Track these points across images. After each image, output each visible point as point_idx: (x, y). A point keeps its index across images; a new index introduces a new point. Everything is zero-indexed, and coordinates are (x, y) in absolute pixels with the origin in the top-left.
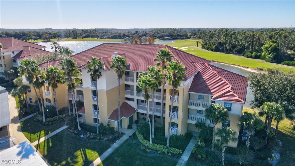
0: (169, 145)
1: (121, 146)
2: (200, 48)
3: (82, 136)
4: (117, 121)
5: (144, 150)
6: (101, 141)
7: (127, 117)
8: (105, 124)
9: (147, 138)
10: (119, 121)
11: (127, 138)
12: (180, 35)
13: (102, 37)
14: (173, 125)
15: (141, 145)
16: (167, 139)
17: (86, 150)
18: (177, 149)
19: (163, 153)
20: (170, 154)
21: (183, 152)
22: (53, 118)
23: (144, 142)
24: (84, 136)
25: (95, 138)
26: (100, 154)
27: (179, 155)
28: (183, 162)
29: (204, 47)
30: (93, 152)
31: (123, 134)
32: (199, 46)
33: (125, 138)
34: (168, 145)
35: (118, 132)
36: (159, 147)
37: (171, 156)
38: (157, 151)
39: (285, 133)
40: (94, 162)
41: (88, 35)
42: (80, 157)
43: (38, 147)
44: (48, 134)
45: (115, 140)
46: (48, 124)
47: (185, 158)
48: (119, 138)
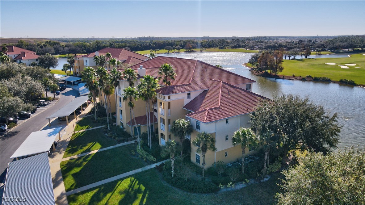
6: (113, 140)
7: (142, 125)
18: (153, 157)
19: (142, 158)
20: (145, 159)
22: (102, 118)
27: (154, 162)
28: (149, 168)
33: (133, 142)
36: (142, 152)
40: (92, 152)
41: (238, 44)
42: (88, 146)
43: (73, 135)
44: (89, 128)
45: (123, 141)
46: (96, 122)
47: (154, 166)
48: (127, 141)
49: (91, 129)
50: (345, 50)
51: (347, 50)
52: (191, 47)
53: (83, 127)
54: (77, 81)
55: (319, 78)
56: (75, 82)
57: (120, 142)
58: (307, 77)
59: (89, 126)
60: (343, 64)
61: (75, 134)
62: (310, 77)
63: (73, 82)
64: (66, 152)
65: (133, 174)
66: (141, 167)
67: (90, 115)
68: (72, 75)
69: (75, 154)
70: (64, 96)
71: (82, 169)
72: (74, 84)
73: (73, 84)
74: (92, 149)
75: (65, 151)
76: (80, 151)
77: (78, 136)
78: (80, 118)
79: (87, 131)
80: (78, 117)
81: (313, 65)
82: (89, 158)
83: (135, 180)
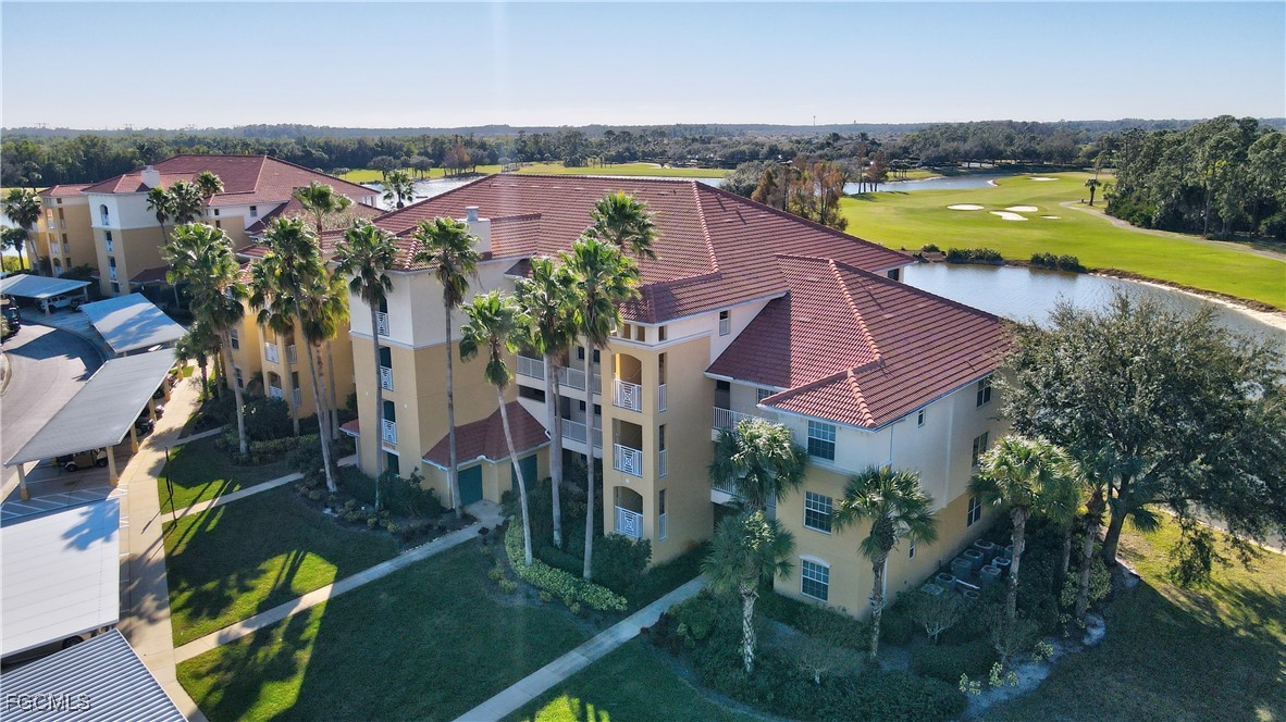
2: (1097, 213)
3: (327, 511)
4: (448, 470)
6: (378, 533)
7: (495, 457)
11: (472, 536)
12: (1034, 152)
13: (682, 158)
14: (629, 499)
17: (308, 555)
18: (609, 594)
19: (557, 599)
20: (576, 607)
22: (274, 443)
23: (513, 554)
24: (333, 510)
25: (362, 521)
26: (341, 577)
27: (615, 616)
28: (610, 642)
29: (1114, 209)
31: (468, 520)
32: (1097, 202)
33: (466, 534)
34: (589, 573)
36: (548, 577)
37: (579, 613)
38: (538, 590)
39: (1173, 596)
40: (304, 598)
41: (628, 149)
42: (273, 575)
43: (169, 528)
44: (229, 491)
45: (424, 535)
46: (248, 462)
47: (628, 630)
48: (442, 531)
49: (239, 494)
50: (973, 165)
51: (977, 165)
52: (467, 158)
53: (198, 489)
54: (62, 296)
55: (967, 253)
56: (54, 299)
57: (411, 539)
58: (927, 250)
59: (221, 482)
60: (1002, 208)
61: (174, 523)
62: (933, 249)
63: (49, 301)
64: (174, 611)
65: (561, 680)
66: (576, 646)
67: (203, 435)
68: (34, 272)
69: (228, 618)
70: (25, 361)
71: (303, 686)
72: (53, 310)
73: (47, 309)
74: (297, 584)
75: (167, 611)
76: (245, 603)
77: (192, 532)
78: (158, 450)
79: (232, 507)
80: (147, 446)
81: (911, 211)
82: (312, 631)
83: (590, 708)
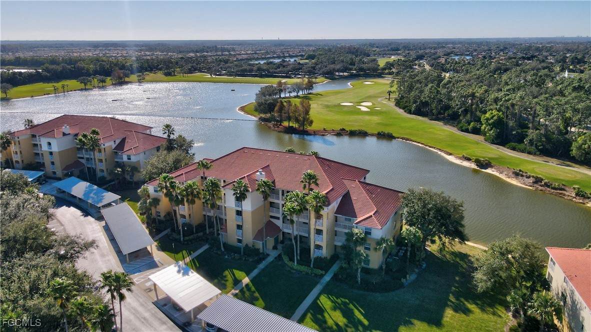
0: (314, 267)
1: (267, 267)
2: (392, 104)
3: (226, 257)
4: (261, 243)
5: (289, 271)
7: (272, 237)
8: (250, 245)
9: (292, 260)
10: (264, 242)
11: (272, 260)
14: (318, 247)
15: (287, 266)
16: (311, 260)
17: (234, 270)
18: (320, 271)
21: (326, 273)
23: (290, 264)
24: (228, 256)
26: (248, 274)
27: (322, 276)
28: (325, 282)
29: (398, 104)
30: (240, 272)
31: (268, 255)
32: (391, 100)
33: (270, 259)
34: (312, 266)
35: (263, 253)
36: (303, 268)
37: (314, 276)
38: (301, 272)
39: (438, 255)
40: (243, 281)
41: (193, 67)
42: (229, 276)
44: (191, 254)
47: (327, 278)
48: (263, 259)
49: (195, 254)
51: (342, 74)
52: (122, 75)
53: (181, 254)
55: (355, 131)
58: (341, 130)
60: (359, 103)
65: (319, 291)
66: (318, 284)
74: (238, 277)
82: (253, 289)
83: (329, 295)
